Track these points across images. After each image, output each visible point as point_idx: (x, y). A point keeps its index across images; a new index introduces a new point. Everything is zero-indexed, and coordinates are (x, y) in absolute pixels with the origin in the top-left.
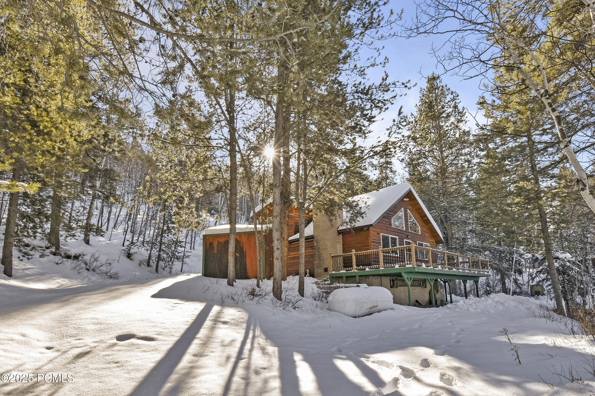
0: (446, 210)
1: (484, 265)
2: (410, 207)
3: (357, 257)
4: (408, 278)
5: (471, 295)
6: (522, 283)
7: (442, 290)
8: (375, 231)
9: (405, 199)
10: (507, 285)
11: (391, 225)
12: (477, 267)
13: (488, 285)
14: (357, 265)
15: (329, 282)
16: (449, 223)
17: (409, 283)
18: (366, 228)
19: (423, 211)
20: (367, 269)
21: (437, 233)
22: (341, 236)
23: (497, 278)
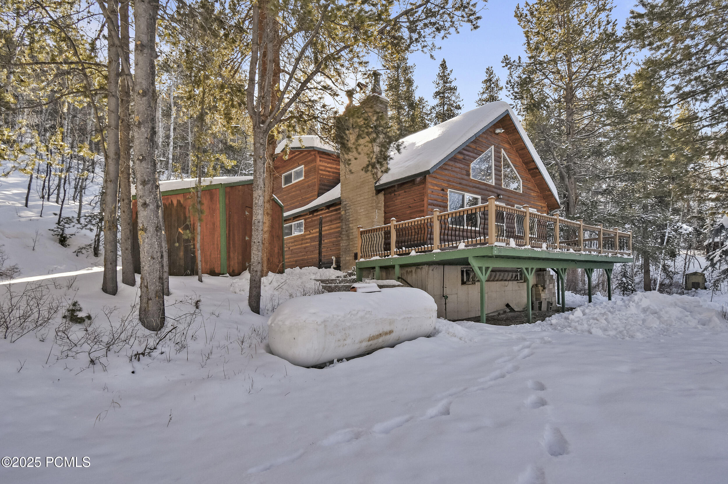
0: (569, 158)
1: (623, 243)
2: (507, 146)
3: (399, 231)
4: (480, 268)
5: (599, 293)
6: (673, 270)
7: (551, 286)
8: (436, 185)
9: (498, 131)
10: (651, 274)
11: (468, 175)
12: (612, 246)
13: (624, 276)
14: (399, 247)
15: (355, 277)
16: (573, 180)
17: (483, 277)
18: (418, 179)
19: (529, 152)
20: (413, 253)
21: (550, 190)
22: (381, 196)
23: (637, 264)
